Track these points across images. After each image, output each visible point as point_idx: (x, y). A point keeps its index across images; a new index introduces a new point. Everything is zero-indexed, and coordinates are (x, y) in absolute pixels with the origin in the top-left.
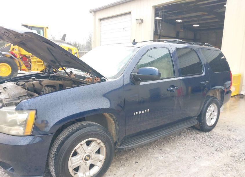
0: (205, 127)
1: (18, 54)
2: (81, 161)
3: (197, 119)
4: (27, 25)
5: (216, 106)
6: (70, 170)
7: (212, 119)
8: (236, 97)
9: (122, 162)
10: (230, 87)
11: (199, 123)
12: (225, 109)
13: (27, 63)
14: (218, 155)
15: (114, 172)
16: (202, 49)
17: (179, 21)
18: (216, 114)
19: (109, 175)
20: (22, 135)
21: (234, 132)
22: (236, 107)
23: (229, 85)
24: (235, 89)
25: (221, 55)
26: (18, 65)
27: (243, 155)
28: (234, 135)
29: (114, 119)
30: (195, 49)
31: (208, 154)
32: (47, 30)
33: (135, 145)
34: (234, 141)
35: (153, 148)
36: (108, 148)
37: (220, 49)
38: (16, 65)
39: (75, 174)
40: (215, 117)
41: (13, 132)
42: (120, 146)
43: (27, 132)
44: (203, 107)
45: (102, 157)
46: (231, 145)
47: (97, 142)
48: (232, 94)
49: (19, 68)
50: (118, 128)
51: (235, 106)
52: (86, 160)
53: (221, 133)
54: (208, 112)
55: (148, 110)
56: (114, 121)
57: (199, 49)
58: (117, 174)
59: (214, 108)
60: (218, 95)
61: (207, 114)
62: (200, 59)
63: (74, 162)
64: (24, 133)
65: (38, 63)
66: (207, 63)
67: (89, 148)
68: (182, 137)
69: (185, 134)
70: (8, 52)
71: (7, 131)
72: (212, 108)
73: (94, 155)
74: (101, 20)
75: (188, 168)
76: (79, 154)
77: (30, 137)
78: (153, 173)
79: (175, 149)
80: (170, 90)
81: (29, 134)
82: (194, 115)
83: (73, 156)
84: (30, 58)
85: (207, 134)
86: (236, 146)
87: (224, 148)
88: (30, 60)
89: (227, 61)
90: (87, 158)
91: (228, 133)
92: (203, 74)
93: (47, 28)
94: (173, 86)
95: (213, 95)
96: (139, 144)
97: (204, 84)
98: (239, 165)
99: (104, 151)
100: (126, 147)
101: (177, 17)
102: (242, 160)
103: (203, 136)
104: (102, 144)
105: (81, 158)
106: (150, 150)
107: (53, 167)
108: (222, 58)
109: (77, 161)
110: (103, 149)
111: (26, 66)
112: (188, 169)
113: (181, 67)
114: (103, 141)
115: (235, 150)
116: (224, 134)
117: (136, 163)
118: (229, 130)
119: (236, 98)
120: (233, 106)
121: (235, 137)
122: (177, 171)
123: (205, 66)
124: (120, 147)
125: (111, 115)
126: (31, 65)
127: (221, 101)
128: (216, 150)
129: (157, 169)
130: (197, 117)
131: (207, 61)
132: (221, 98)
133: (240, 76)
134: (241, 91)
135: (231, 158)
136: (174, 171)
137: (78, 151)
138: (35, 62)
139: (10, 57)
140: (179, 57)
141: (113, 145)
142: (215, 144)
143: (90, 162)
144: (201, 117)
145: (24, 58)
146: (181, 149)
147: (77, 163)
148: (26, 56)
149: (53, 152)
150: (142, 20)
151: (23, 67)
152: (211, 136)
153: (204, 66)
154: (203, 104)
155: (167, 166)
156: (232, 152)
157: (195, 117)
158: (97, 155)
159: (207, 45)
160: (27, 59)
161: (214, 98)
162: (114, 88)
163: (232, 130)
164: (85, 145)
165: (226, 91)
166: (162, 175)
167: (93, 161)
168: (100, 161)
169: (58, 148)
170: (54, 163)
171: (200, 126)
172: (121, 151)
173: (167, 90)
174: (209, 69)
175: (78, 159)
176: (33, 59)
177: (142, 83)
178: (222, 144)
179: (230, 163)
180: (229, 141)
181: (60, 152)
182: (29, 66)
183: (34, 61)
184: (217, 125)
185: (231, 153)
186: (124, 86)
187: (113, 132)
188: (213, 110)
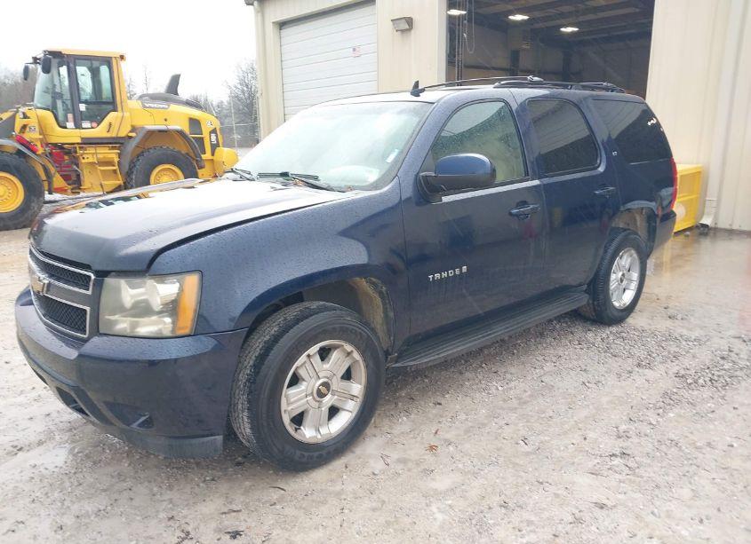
0: (608, 311)
1: (39, 144)
2: (310, 398)
3: (585, 291)
4: (60, 52)
5: (635, 255)
6: (286, 419)
7: (627, 291)
8: (688, 233)
9: (400, 404)
10: (671, 203)
11: (591, 302)
12: (659, 266)
13: (67, 169)
14: (644, 375)
15: (386, 428)
16: (596, 99)
17: (519, 17)
18: (635, 275)
19: (375, 436)
20: (169, 334)
21: (684, 321)
22: (687, 261)
23: (670, 199)
24: (687, 212)
25: (648, 114)
26: (43, 177)
27: (707, 371)
28: (683, 327)
29: (381, 293)
30: (575, 101)
31: (619, 376)
32: (122, 64)
33: (432, 358)
34: (684, 343)
35: (475, 370)
36: (371, 364)
37: (644, 98)
38: (37, 176)
39: (296, 430)
40: (634, 286)
41: (143, 330)
42: (396, 362)
43: (183, 328)
44: (603, 259)
45: (357, 388)
46: (675, 352)
47: (344, 350)
48: (678, 227)
49: (46, 185)
50: (391, 314)
51: (687, 258)
52: (321, 395)
53: (650, 325)
54: (614, 273)
55: (464, 268)
56: (383, 298)
57: (586, 98)
58: (393, 431)
59: (629, 260)
60: (640, 223)
61: (613, 277)
62: (590, 128)
63: (292, 400)
64: (173, 331)
65: (103, 166)
66: (609, 137)
67: (326, 366)
68: (548, 341)
69: (555, 334)
70: (10, 137)
71: (128, 331)
72: (626, 260)
73: (337, 384)
74: (282, 25)
75: (570, 408)
76: (304, 380)
77: (190, 338)
78: (484, 425)
79: (533, 369)
80: (517, 215)
81: (187, 331)
82: (578, 283)
83: (290, 386)
84: (76, 152)
85: (614, 329)
86: (688, 352)
87: (658, 359)
88: (77, 158)
89: (663, 133)
90: (323, 389)
91: (669, 323)
92: (601, 169)
93: (122, 57)
94: (524, 203)
95: (627, 227)
96: (443, 355)
97: (601, 196)
98: (696, 393)
99: (361, 373)
100: (412, 363)
101: (510, 7)
102: (705, 381)
103: (604, 335)
104: (356, 355)
105: (309, 392)
106: (468, 375)
107: (246, 414)
108: (649, 124)
109: (301, 399)
110: (360, 366)
111: (66, 178)
112: (570, 411)
113: (544, 151)
114: (358, 348)
115: (687, 362)
116: (658, 326)
117: (438, 406)
118: (670, 317)
119: (688, 236)
120: (680, 256)
121: (685, 332)
122: (543, 416)
123: (604, 147)
124: (397, 365)
125: (373, 283)
126: (78, 176)
127: (649, 240)
128: (639, 365)
129: (493, 416)
130: (585, 287)
131: (610, 132)
132: (649, 232)
133: (700, 172)
134: (702, 218)
135: (677, 379)
136: (536, 417)
137: (302, 372)
138: (92, 164)
139: (15, 154)
140: (537, 121)
141: (381, 355)
142: (635, 351)
143: (329, 400)
144: (597, 285)
145: (57, 154)
146: (549, 367)
147: (299, 403)
148: (63, 148)
149: (240, 377)
150: (410, 21)
151: (58, 181)
152: (625, 335)
153: (601, 147)
154: (601, 251)
155: (516, 409)
156: (677, 368)
157: (580, 285)
158: (345, 383)
159: (607, 89)
160: (66, 157)
161: (629, 234)
162: (377, 210)
163: (679, 317)
164: (318, 357)
165: (660, 213)
166: (506, 427)
167: (336, 397)
168: (353, 397)
169: (255, 366)
170: (249, 402)
171: (595, 310)
172: (392, 382)
173: (511, 214)
174: (615, 153)
175: (302, 391)
176: (85, 156)
177: (445, 199)
178: (654, 351)
179: (675, 390)
180: (672, 343)
181: (261, 374)
182: (74, 178)
183: (91, 160)
184: (638, 307)
185: (675, 369)
186: (402, 203)
187: (378, 327)
188: (627, 266)
